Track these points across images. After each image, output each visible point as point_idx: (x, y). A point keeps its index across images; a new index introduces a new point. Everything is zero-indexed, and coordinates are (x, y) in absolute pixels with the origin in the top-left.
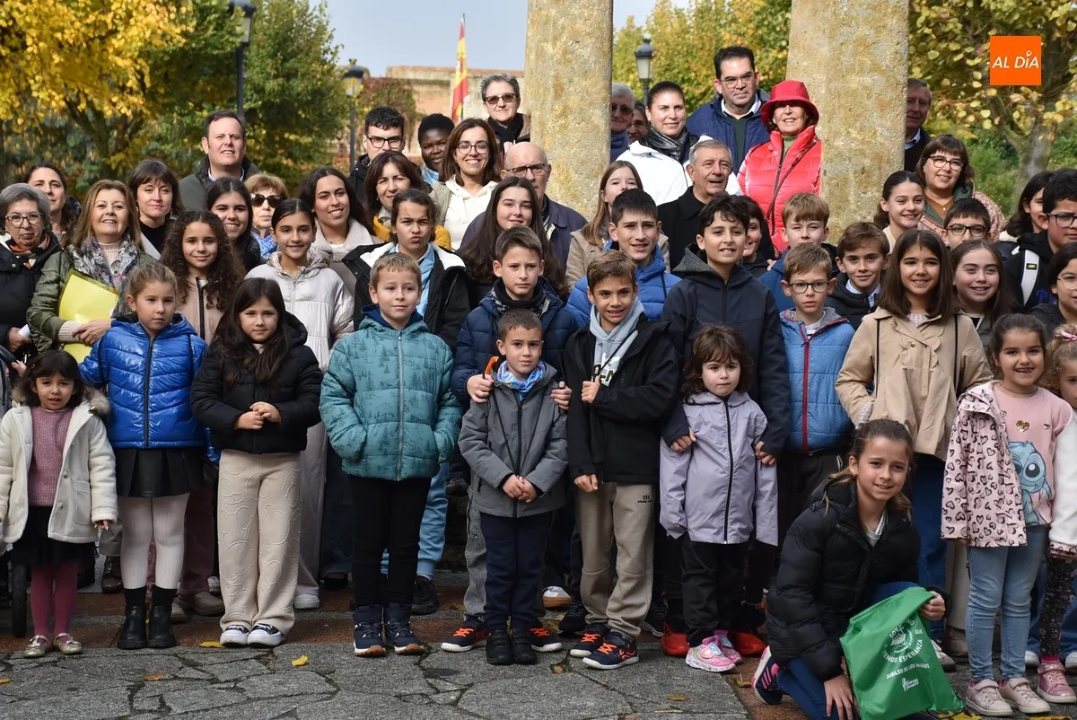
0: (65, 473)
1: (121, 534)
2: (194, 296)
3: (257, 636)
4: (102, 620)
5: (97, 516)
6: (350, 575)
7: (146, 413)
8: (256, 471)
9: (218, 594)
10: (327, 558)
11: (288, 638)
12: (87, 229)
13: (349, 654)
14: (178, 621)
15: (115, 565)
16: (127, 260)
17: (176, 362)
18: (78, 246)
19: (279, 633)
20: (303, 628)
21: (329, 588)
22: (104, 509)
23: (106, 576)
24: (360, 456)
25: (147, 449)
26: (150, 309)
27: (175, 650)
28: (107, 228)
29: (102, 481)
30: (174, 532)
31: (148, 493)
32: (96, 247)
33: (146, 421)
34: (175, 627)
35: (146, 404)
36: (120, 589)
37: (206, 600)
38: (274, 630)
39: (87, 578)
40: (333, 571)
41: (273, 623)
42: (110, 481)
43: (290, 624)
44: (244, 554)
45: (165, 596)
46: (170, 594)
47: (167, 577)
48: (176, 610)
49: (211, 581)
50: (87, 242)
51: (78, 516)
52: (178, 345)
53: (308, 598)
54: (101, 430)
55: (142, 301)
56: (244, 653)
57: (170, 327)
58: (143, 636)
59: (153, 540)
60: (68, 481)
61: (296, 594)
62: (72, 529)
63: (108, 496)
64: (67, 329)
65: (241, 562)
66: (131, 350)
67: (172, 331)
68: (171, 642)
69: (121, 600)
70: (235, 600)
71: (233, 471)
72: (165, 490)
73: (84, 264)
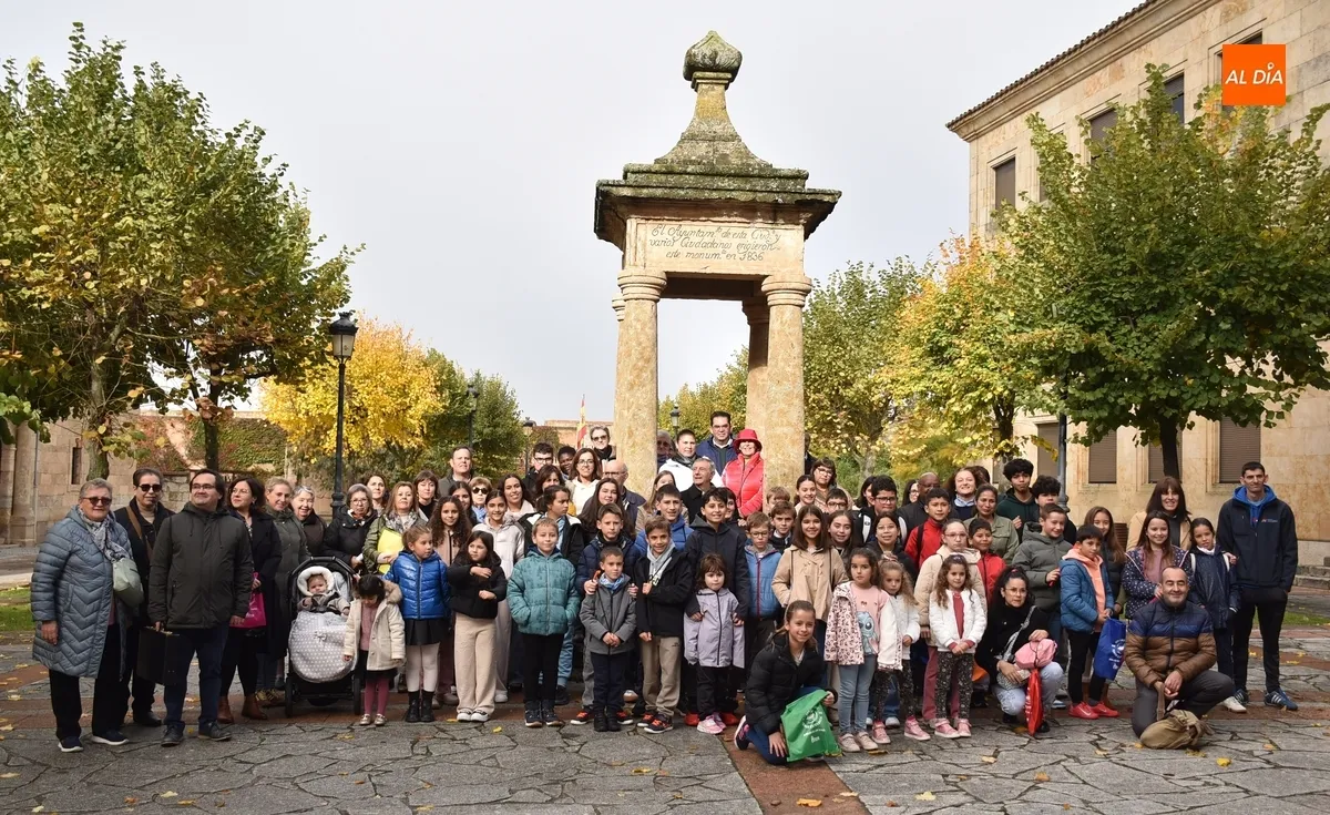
0: (374, 636)
1: (407, 663)
2: (447, 540)
3: (476, 716)
4: (397, 707)
5: (394, 657)
6: (523, 685)
7: (418, 601)
8: (475, 630)
9: (456, 694)
10: (511, 676)
11: (492, 717)
12: (393, 506)
13: (523, 726)
14: (436, 708)
16: (412, 522)
17: (431, 575)
18: (388, 515)
19: (487, 715)
20: (499, 712)
21: (513, 691)
22: (398, 651)
23: (399, 684)
24: (527, 622)
25: (420, 620)
26: (422, 547)
27: (434, 723)
28: (403, 506)
30: (432, 663)
31: (419, 643)
32: (397, 515)
33: (418, 606)
34: (434, 712)
35: (418, 596)
36: (406, 691)
37: (450, 697)
38: (484, 714)
39: (391, 685)
40: (514, 683)
41: (484, 710)
43: (493, 710)
45: (429, 695)
46: (432, 694)
47: (429, 686)
48: (434, 702)
49: (452, 688)
50: (392, 513)
51: (383, 657)
52: (433, 566)
53: (502, 696)
54: (395, 610)
55: (418, 544)
56: (469, 725)
57: (431, 558)
58: (418, 716)
59: (422, 667)
60: (375, 640)
61: (495, 695)
62: (378, 664)
64: (380, 558)
65: (467, 678)
66: (408, 567)
68: (432, 719)
69: (407, 696)
70: (464, 697)
72: (429, 641)
73: (391, 524)
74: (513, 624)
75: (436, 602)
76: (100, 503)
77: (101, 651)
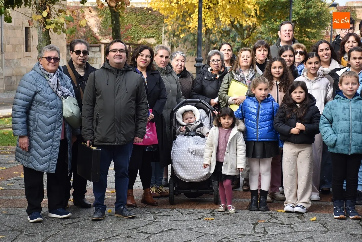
0: (227, 151)
2: (275, 87)
3: (297, 209)
4: (243, 200)
5: (238, 167)
6: (331, 189)
7: (257, 129)
8: (296, 150)
9: (283, 193)
10: (322, 183)
11: (309, 210)
12: (238, 65)
13: (331, 218)
14: (269, 202)
15: (247, 182)
16: (251, 75)
17: (268, 111)
18: (235, 71)
19: (305, 209)
20: (314, 207)
21: (323, 193)
22: (241, 164)
23: (244, 185)
24: (335, 145)
25: (258, 142)
26: (260, 93)
27: (268, 212)
28: (245, 64)
29: (241, 154)
30: (267, 171)
31: (258, 157)
32: (241, 71)
33: (257, 132)
34: (268, 204)
35: (257, 126)
36: (249, 190)
37: (279, 195)
38: (303, 207)
40: (324, 187)
41: (303, 205)
42: (243, 155)
43: (309, 206)
44: (292, 179)
45: (264, 193)
46: (266, 192)
47: (265, 186)
48: (268, 198)
49: (280, 189)
50: (238, 69)
51: (232, 166)
52: (269, 105)
53: (316, 196)
54: (241, 136)
55: (257, 90)
56: (293, 215)
57: (267, 99)
58: (257, 207)
59: (260, 173)
60: (228, 154)
61: (311, 195)
62: (230, 171)
63: (242, 160)
64: (230, 100)
65: (291, 182)
67: (267, 100)
68: (267, 209)
69: (249, 193)
70: (289, 196)
71: (288, 150)
72: (264, 156)
73: (237, 77)
74: (324, 146)
75: (270, 130)
76: (52, 61)
77: (57, 155)
